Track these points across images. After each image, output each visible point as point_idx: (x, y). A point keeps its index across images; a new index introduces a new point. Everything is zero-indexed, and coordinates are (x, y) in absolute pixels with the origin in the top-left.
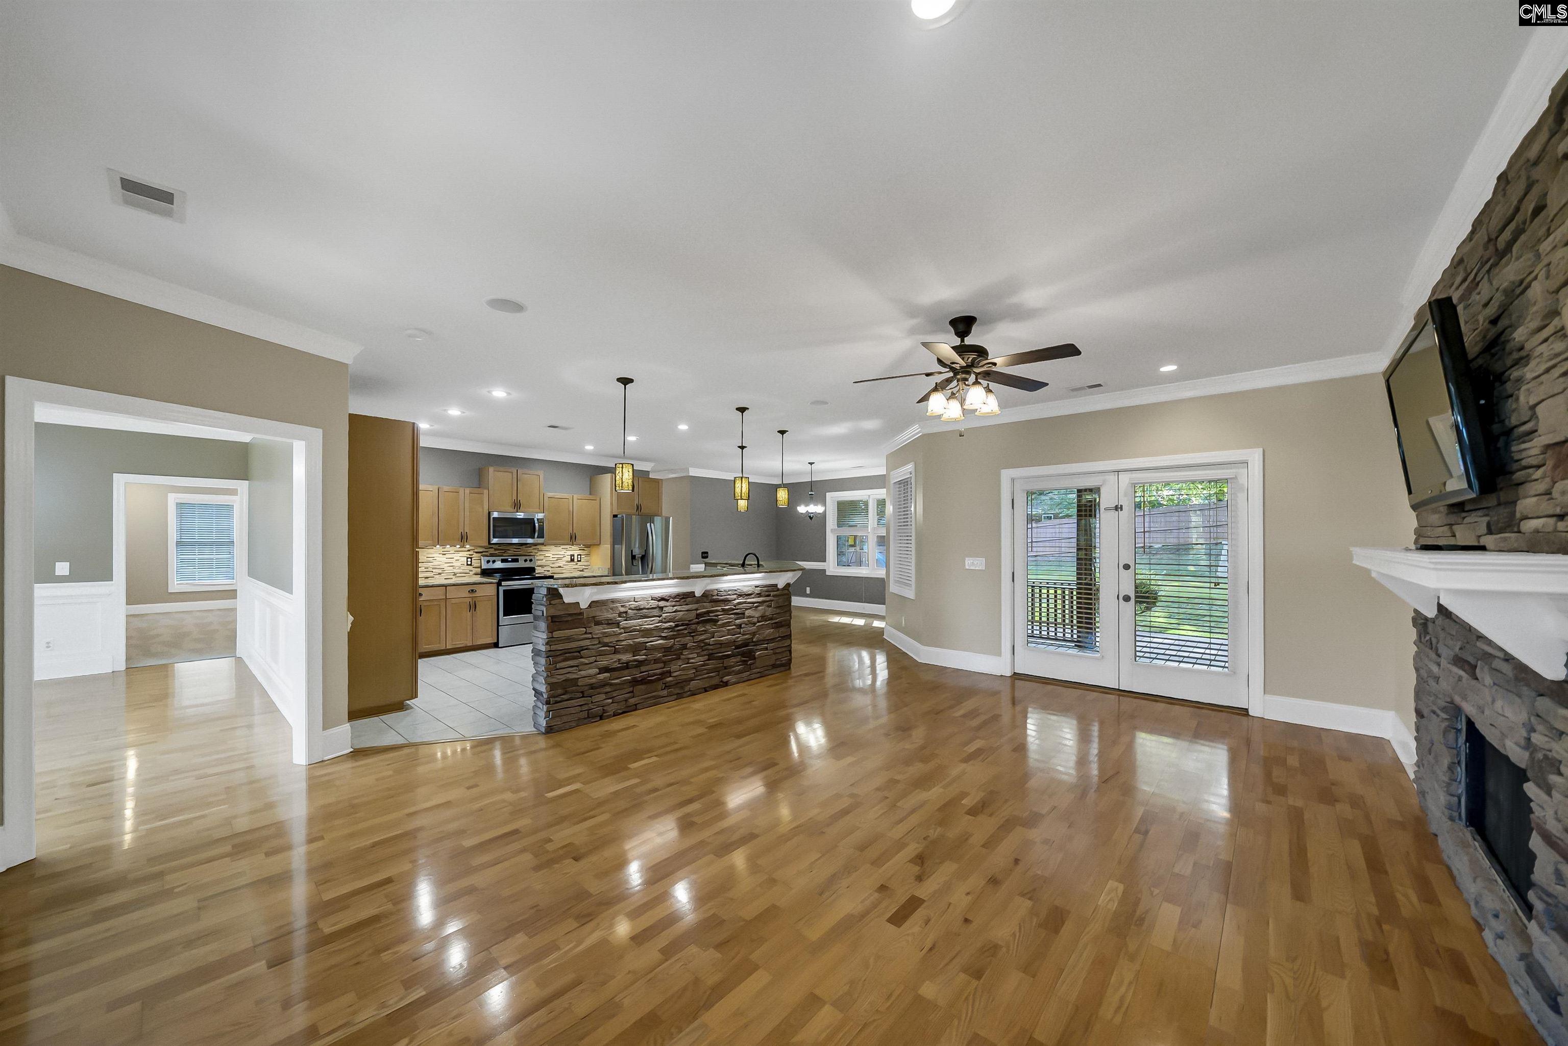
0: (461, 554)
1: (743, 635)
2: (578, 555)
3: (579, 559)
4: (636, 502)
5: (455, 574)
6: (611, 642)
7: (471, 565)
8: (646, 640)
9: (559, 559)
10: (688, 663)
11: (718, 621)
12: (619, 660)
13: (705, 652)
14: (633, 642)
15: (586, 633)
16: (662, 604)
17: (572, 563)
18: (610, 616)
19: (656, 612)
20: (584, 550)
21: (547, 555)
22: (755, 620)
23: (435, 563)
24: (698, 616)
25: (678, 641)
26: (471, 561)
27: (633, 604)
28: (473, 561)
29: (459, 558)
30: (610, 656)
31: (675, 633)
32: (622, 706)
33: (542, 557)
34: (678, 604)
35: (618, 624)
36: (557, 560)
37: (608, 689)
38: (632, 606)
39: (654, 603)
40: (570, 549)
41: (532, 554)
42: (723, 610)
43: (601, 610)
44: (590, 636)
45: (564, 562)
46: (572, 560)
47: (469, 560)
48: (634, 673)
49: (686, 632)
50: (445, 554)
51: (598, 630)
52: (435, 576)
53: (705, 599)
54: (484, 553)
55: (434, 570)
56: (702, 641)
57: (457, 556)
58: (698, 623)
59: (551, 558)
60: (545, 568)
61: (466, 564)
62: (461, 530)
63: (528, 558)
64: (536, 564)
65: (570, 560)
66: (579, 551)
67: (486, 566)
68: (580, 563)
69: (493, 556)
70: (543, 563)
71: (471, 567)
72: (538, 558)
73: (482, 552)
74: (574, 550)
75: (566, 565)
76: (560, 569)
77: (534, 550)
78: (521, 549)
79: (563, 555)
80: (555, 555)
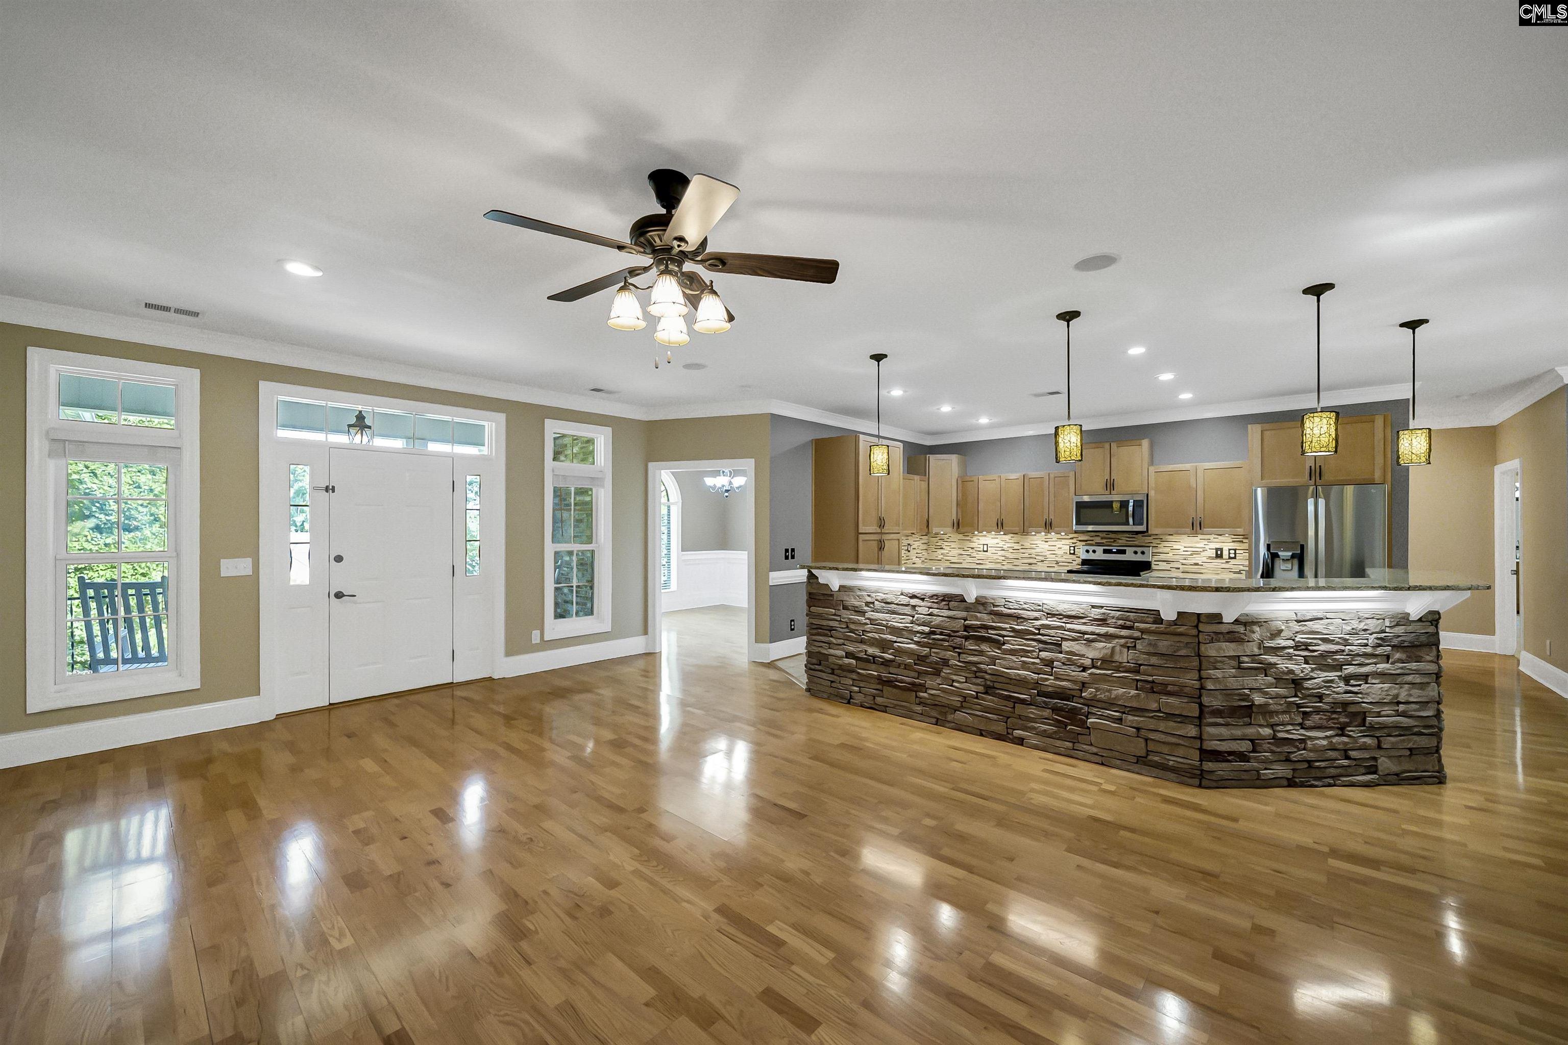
0: (1064, 542)
1: (1057, 679)
2: (1230, 550)
3: (1232, 555)
4: (1309, 465)
5: (1057, 563)
6: (857, 630)
7: (1074, 554)
8: (895, 639)
9: (1194, 553)
10: (952, 686)
11: (1004, 644)
12: (866, 651)
13: (979, 681)
14: (879, 636)
15: (835, 615)
16: (914, 602)
17: (1219, 560)
18: (857, 603)
19: (907, 610)
20: (1242, 542)
21: (1175, 547)
22: (1088, 662)
23: (1038, 550)
24: (967, 628)
25: (934, 653)
26: (1074, 550)
27: (881, 596)
28: (1076, 550)
29: (1061, 546)
30: (856, 644)
31: (930, 641)
32: (869, 701)
33: (1167, 550)
34: (935, 606)
35: (863, 613)
36: (1191, 555)
37: (854, 676)
38: (879, 598)
39: (905, 600)
40: (1216, 540)
41: (1152, 545)
42: (1014, 630)
43: (849, 595)
44: (838, 618)
45: (1205, 559)
46: (1219, 556)
47: (1072, 548)
48: (882, 671)
49: (946, 644)
50: (1047, 542)
51: (847, 615)
52: (1039, 563)
53: (981, 608)
54: (1088, 542)
55: (1037, 557)
56: (975, 664)
57: (1059, 544)
58: (967, 638)
59: (1181, 550)
60: (1172, 565)
61: (1068, 553)
62: (1046, 517)
63: (1139, 550)
64: (1156, 558)
65: (1214, 555)
66: (1232, 544)
67: (1085, 556)
68: (1233, 562)
69: (1098, 544)
70: (1169, 557)
71: (1073, 557)
72: (1160, 550)
73: (1086, 541)
74: (1222, 540)
75: (1208, 566)
76: (1197, 567)
77: (1153, 539)
78: (1134, 537)
79: (1202, 548)
80: (1188, 547)
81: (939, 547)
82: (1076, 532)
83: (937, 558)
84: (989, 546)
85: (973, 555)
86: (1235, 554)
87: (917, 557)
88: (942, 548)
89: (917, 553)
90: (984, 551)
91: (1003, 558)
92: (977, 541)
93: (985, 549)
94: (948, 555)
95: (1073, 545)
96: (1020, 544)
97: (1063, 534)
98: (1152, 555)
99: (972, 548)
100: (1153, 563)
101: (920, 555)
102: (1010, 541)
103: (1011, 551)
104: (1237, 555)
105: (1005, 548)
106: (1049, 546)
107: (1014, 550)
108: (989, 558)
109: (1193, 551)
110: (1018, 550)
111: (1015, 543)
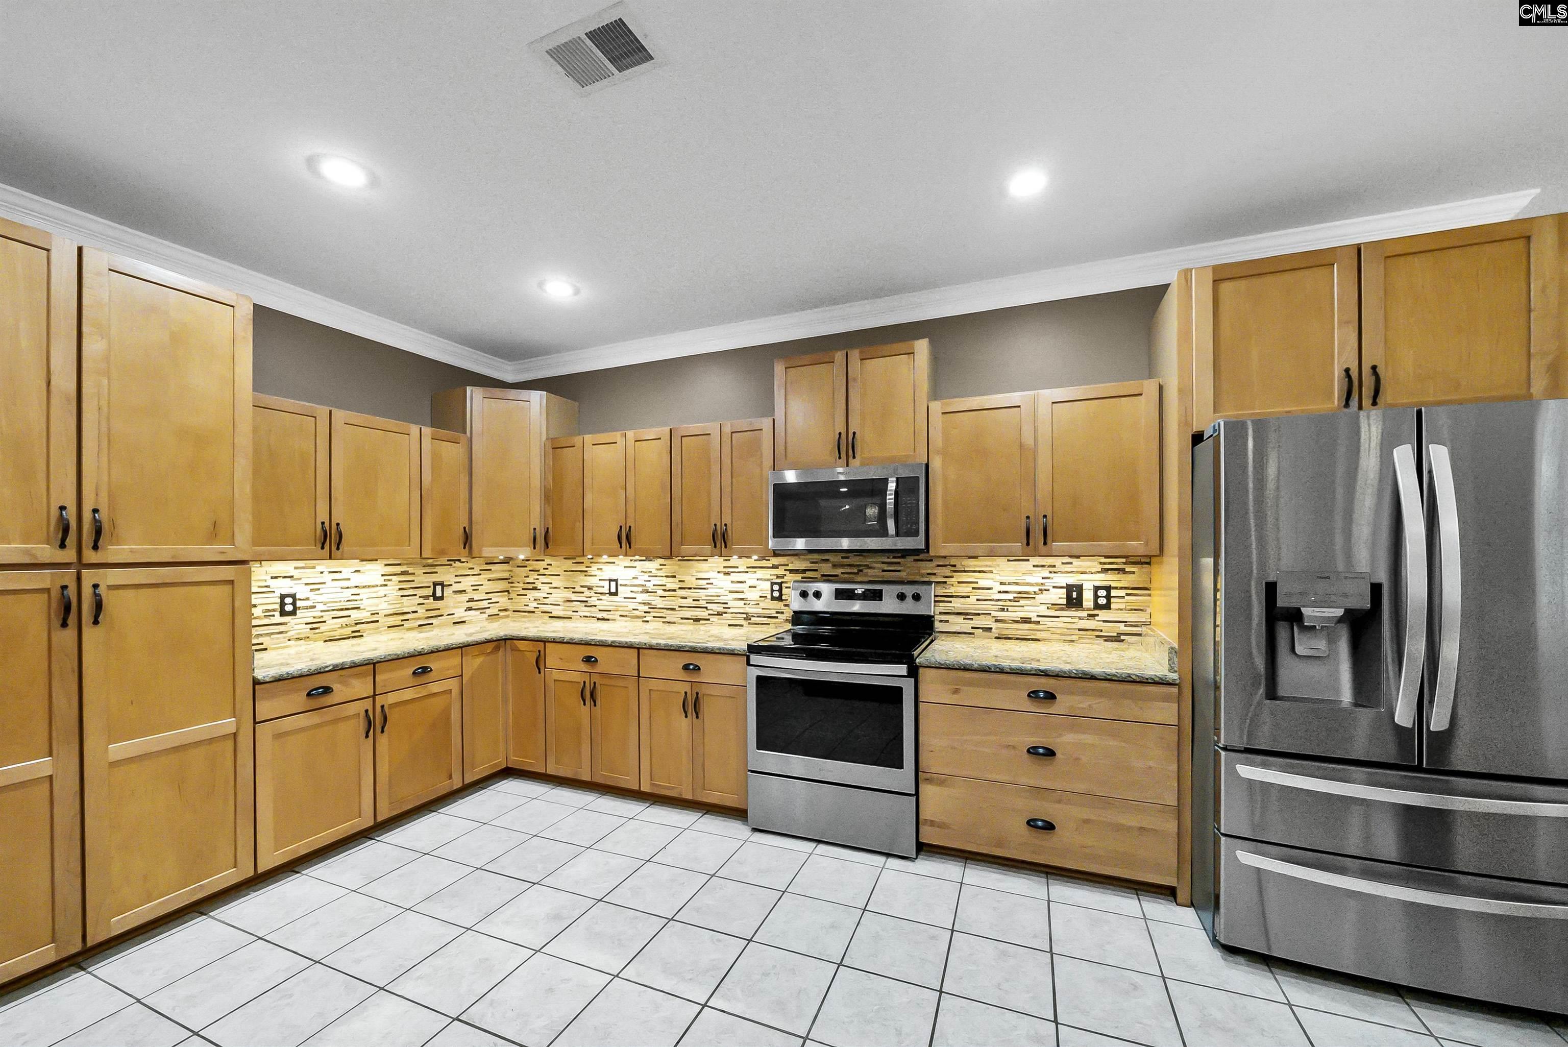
0: (761, 573)
2: (1097, 589)
3: (1102, 601)
5: (748, 618)
7: (780, 599)
9: (1023, 596)
17: (1073, 612)
20: (1123, 571)
21: (982, 583)
23: (711, 591)
26: (780, 590)
28: (784, 591)
29: (755, 582)
33: (964, 589)
36: (1016, 599)
40: (1068, 568)
41: (933, 579)
45: (1043, 610)
46: (1074, 603)
47: (776, 587)
50: (728, 574)
52: (712, 618)
54: (808, 574)
55: (710, 606)
57: (751, 578)
59: (995, 590)
60: (977, 621)
61: (769, 597)
62: (714, 518)
63: (909, 590)
64: (942, 607)
65: (1064, 601)
66: (1102, 576)
67: (797, 604)
68: (1103, 615)
69: (827, 578)
70: (970, 604)
71: (779, 605)
72: (951, 590)
73: (804, 571)
74: (1080, 566)
75: (1050, 624)
76: (1027, 626)
77: (939, 566)
78: (899, 563)
79: (1037, 584)
80: (1009, 584)
81: (530, 586)
82: (776, 554)
83: (527, 609)
84: (620, 582)
85: (593, 601)
86: (1108, 597)
87: (470, 609)
88: (535, 589)
89: (471, 600)
90: (611, 594)
91: (646, 608)
92: (598, 572)
93: (613, 590)
94: (546, 601)
95: (779, 581)
96: (676, 580)
97: (755, 557)
98: (935, 601)
99: (590, 588)
100: (938, 617)
101: (485, 604)
102: (659, 573)
103: (660, 593)
104: (1112, 600)
105: (650, 586)
106: (732, 582)
107: (665, 590)
108: (620, 609)
109: (1020, 593)
110: (674, 590)
111: (667, 577)
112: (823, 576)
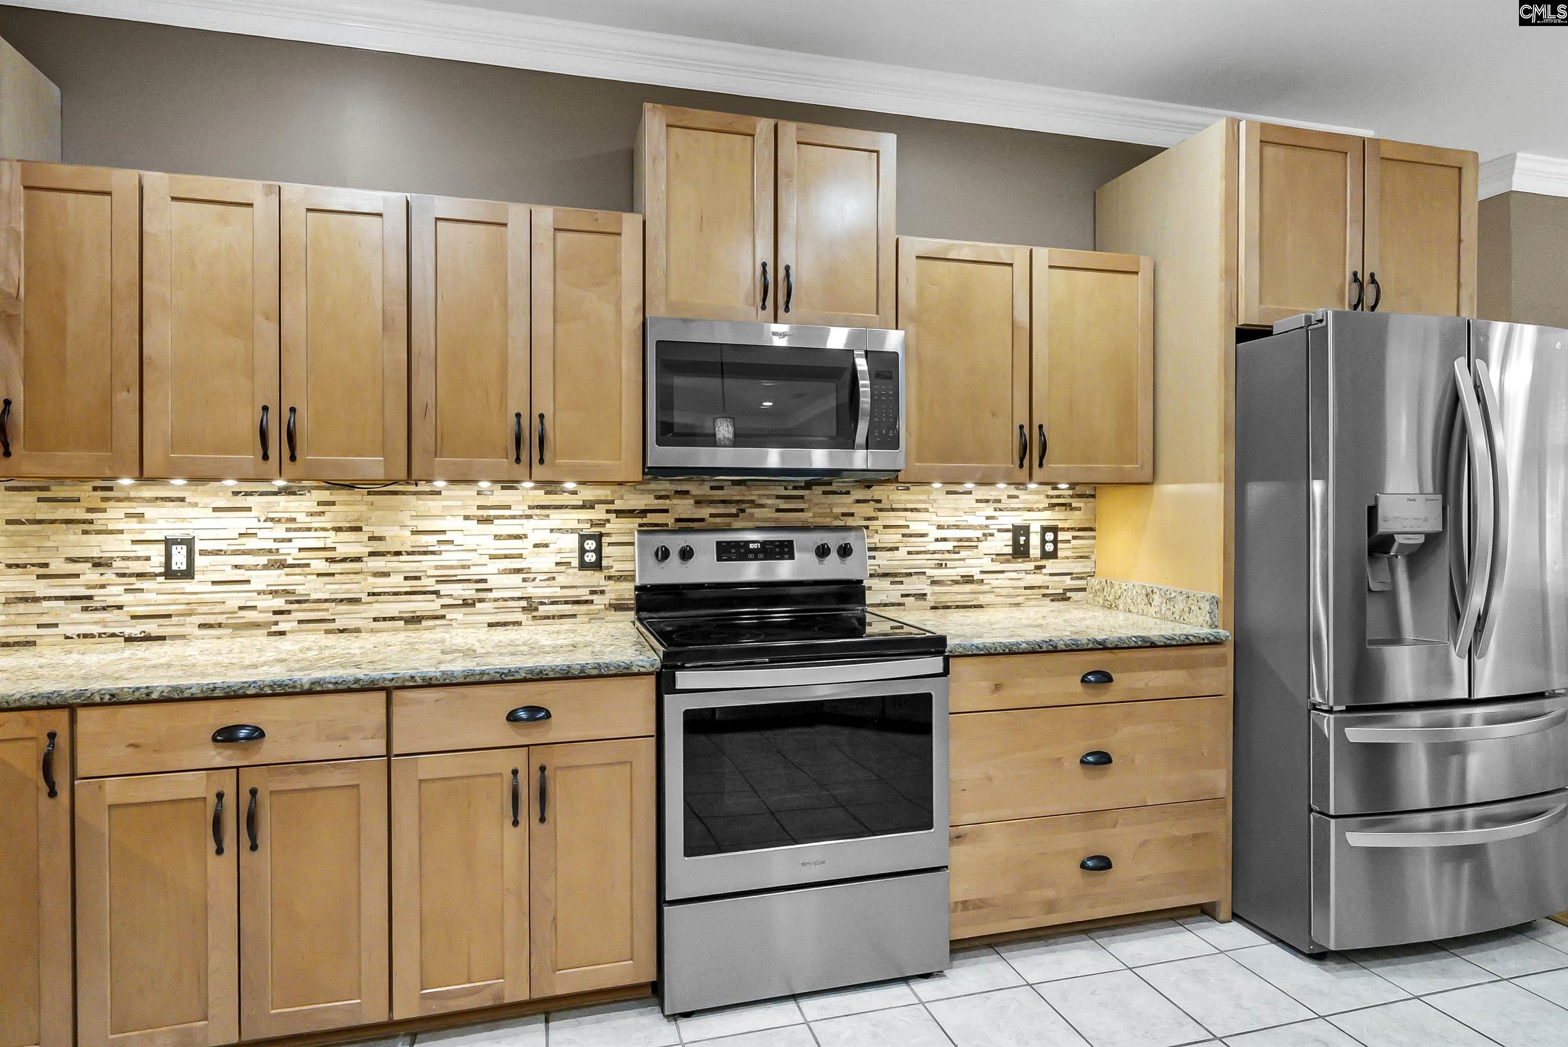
0: (557, 519)
2: (1045, 531)
3: (1049, 547)
4: (1351, 265)
5: (531, 606)
7: (597, 566)
9: (965, 544)
20: (1069, 506)
21: (915, 528)
23: (450, 557)
26: (598, 551)
28: (606, 550)
29: (545, 537)
33: (892, 538)
36: (957, 550)
40: (1014, 503)
41: (850, 522)
45: (986, 563)
46: (1020, 551)
47: (590, 545)
50: (488, 520)
52: (451, 614)
54: (651, 518)
55: (444, 589)
57: (537, 528)
59: (931, 538)
61: (575, 563)
62: (517, 403)
63: (833, 540)
64: (870, 566)
65: (1009, 550)
66: (1048, 514)
67: (642, 572)
68: (1051, 566)
69: (686, 526)
70: (897, 561)
71: (596, 578)
73: (644, 512)
74: (1027, 502)
75: (995, 583)
76: (968, 588)
77: (858, 501)
78: (802, 497)
79: (981, 527)
80: (949, 527)
84: (198, 546)
85: (111, 594)
86: (1055, 542)
90: (169, 573)
91: (279, 603)
92: (133, 524)
93: (178, 565)
95: (596, 531)
96: (363, 536)
99: (98, 563)
102: (317, 522)
103: (320, 565)
104: (1060, 545)
105: (290, 552)
106: (497, 537)
107: (332, 560)
108: (204, 609)
109: (961, 540)
110: (358, 559)
111: (338, 529)
112: (678, 520)
